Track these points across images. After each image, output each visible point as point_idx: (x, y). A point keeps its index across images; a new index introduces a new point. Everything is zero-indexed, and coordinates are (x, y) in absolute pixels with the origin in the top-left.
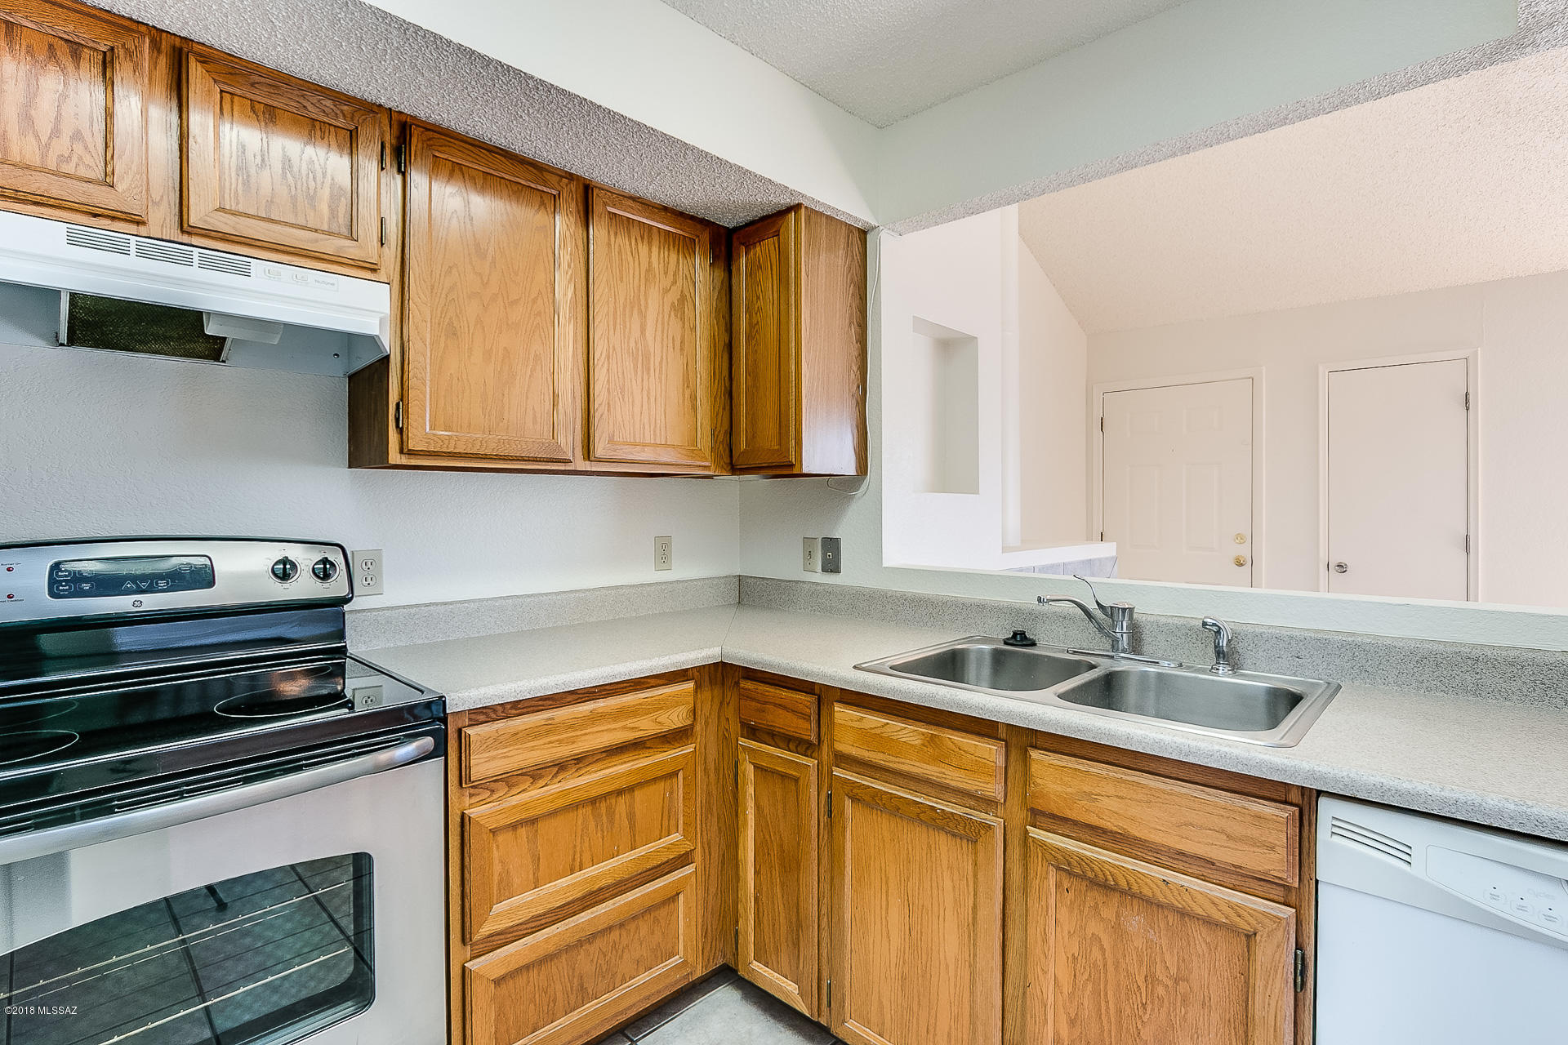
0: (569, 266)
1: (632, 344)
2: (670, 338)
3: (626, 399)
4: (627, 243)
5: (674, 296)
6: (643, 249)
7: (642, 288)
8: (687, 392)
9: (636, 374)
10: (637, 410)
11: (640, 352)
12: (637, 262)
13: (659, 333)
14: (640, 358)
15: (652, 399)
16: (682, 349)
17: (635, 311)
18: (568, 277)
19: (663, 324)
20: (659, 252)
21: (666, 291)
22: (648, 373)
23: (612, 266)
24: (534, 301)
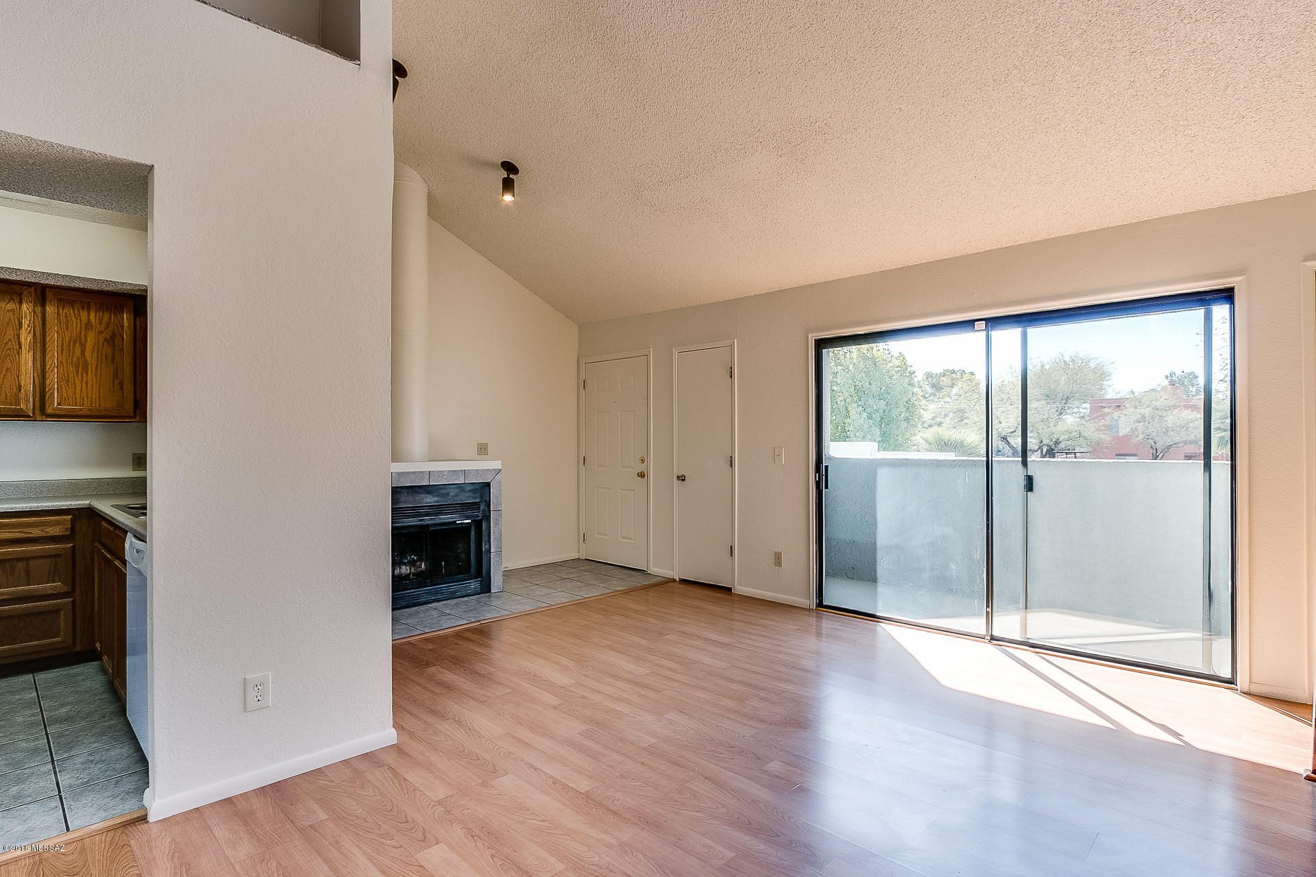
0: (28, 326)
1: (75, 360)
2: (104, 354)
3: (70, 385)
4: (72, 312)
5: (107, 334)
6: (84, 314)
7: (83, 332)
8: (117, 381)
9: (77, 374)
10: (78, 391)
11: (81, 364)
12: (79, 321)
13: (95, 353)
14: (81, 366)
15: (89, 386)
16: (113, 361)
17: (77, 345)
18: (28, 331)
19: (98, 348)
20: (96, 314)
21: (101, 333)
22: (87, 373)
23: (60, 324)
24: (6, 343)
